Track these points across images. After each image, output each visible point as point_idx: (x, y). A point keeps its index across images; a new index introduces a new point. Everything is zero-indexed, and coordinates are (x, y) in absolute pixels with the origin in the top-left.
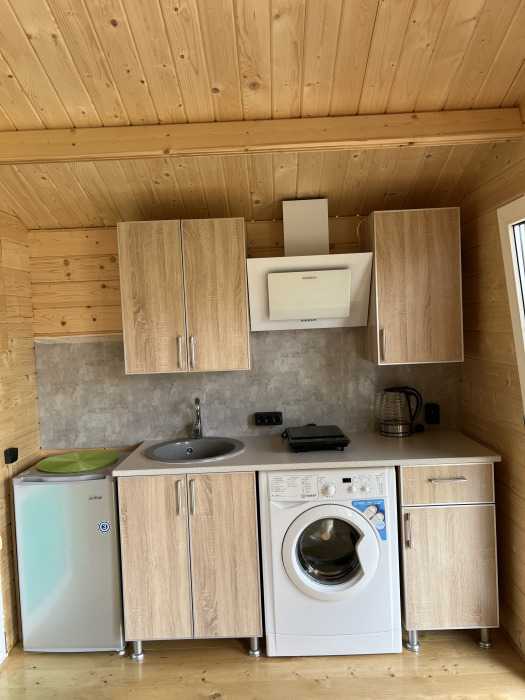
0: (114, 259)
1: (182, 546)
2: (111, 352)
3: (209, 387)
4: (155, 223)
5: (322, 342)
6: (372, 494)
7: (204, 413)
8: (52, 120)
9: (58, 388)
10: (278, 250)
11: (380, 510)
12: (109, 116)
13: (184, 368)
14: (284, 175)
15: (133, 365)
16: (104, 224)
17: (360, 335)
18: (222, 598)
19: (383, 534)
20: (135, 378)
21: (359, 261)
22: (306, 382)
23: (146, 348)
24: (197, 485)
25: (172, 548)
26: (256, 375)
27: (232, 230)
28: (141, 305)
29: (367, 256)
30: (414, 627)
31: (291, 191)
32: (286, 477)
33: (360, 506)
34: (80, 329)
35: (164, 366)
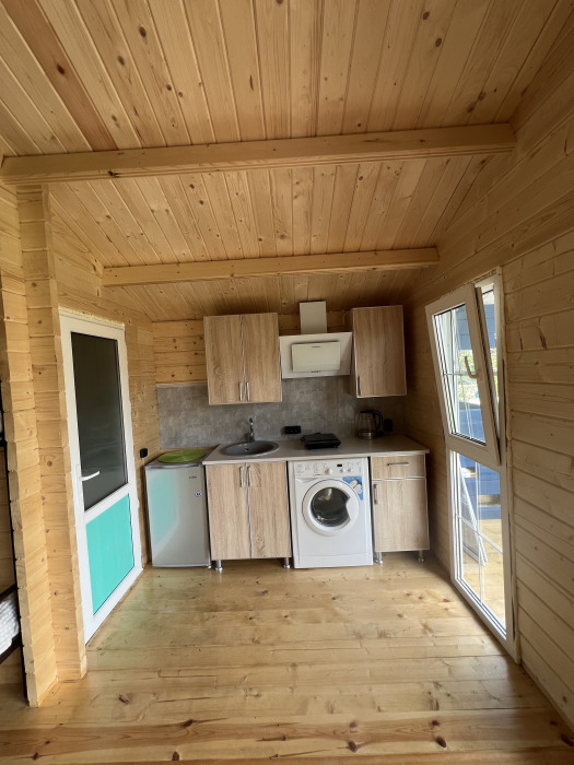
0: (202, 338)
1: (243, 504)
2: (201, 392)
3: (258, 412)
4: (225, 317)
6: (354, 473)
7: (255, 427)
8: (166, 258)
9: (171, 413)
10: (297, 330)
11: (360, 483)
12: (199, 255)
13: (243, 401)
14: (300, 289)
15: (213, 400)
16: (197, 315)
17: (346, 380)
18: (268, 535)
19: (361, 496)
20: (214, 407)
21: (345, 337)
22: (314, 408)
23: (221, 388)
24: (252, 469)
25: (238, 506)
26: (285, 405)
27: (270, 320)
28: (218, 365)
29: (350, 333)
30: (379, 550)
31: (304, 297)
32: (304, 464)
33: (348, 480)
34: (182, 378)
35: (231, 400)
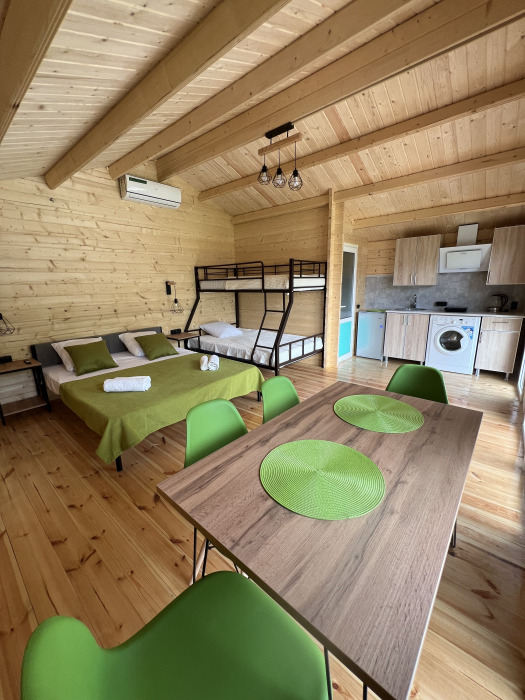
0: (394, 250)
1: (403, 333)
2: (390, 279)
3: (421, 292)
4: (409, 239)
5: (469, 277)
6: (469, 324)
7: (418, 300)
9: (371, 290)
10: (454, 243)
11: (472, 330)
13: (412, 284)
14: (459, 217)
15: (396, 283)
16: (393, 238)
17: (483, 274)
19: (471, 337)
20: (396, 287)
21: (486, 247)
22: (459, 291)
23: (401, 278)
24: (410, 316)
25: (400, 333)
26: (438, 288)
27: (437, 239)
28: (401, 265)
29: (489, 245)
30: (479, 367)
31: (463, 222)
32: (439, 317)
33: (465, 328)
34: (380, 272)
35: (405, 283)
